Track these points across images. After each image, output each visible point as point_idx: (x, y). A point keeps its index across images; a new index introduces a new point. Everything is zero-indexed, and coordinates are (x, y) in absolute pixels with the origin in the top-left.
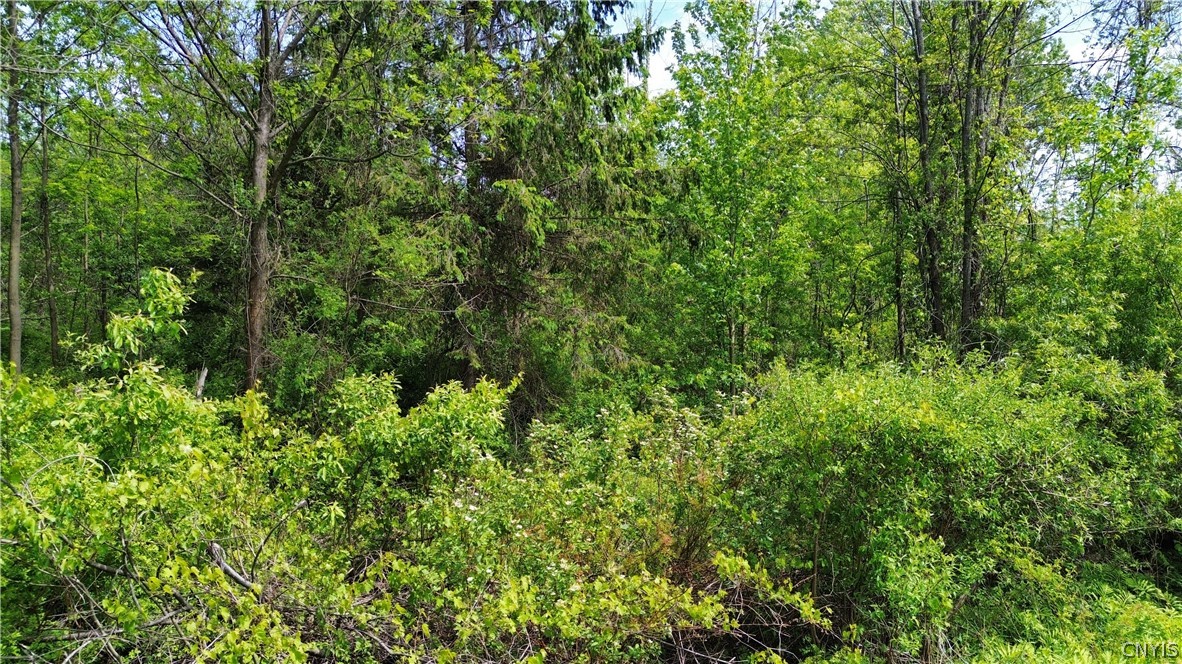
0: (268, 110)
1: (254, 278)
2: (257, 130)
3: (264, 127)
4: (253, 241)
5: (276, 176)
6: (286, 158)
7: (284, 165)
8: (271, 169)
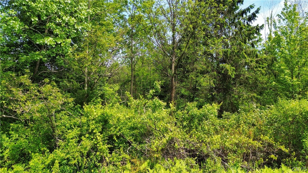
0: (174, 55)
1: (172, 88)
2: (172, 59)
3: (174, 58)
4: (172, 80)
5: (176, 68)
6: (178, 64)
7: (177, 65)
8: (175, 66)
